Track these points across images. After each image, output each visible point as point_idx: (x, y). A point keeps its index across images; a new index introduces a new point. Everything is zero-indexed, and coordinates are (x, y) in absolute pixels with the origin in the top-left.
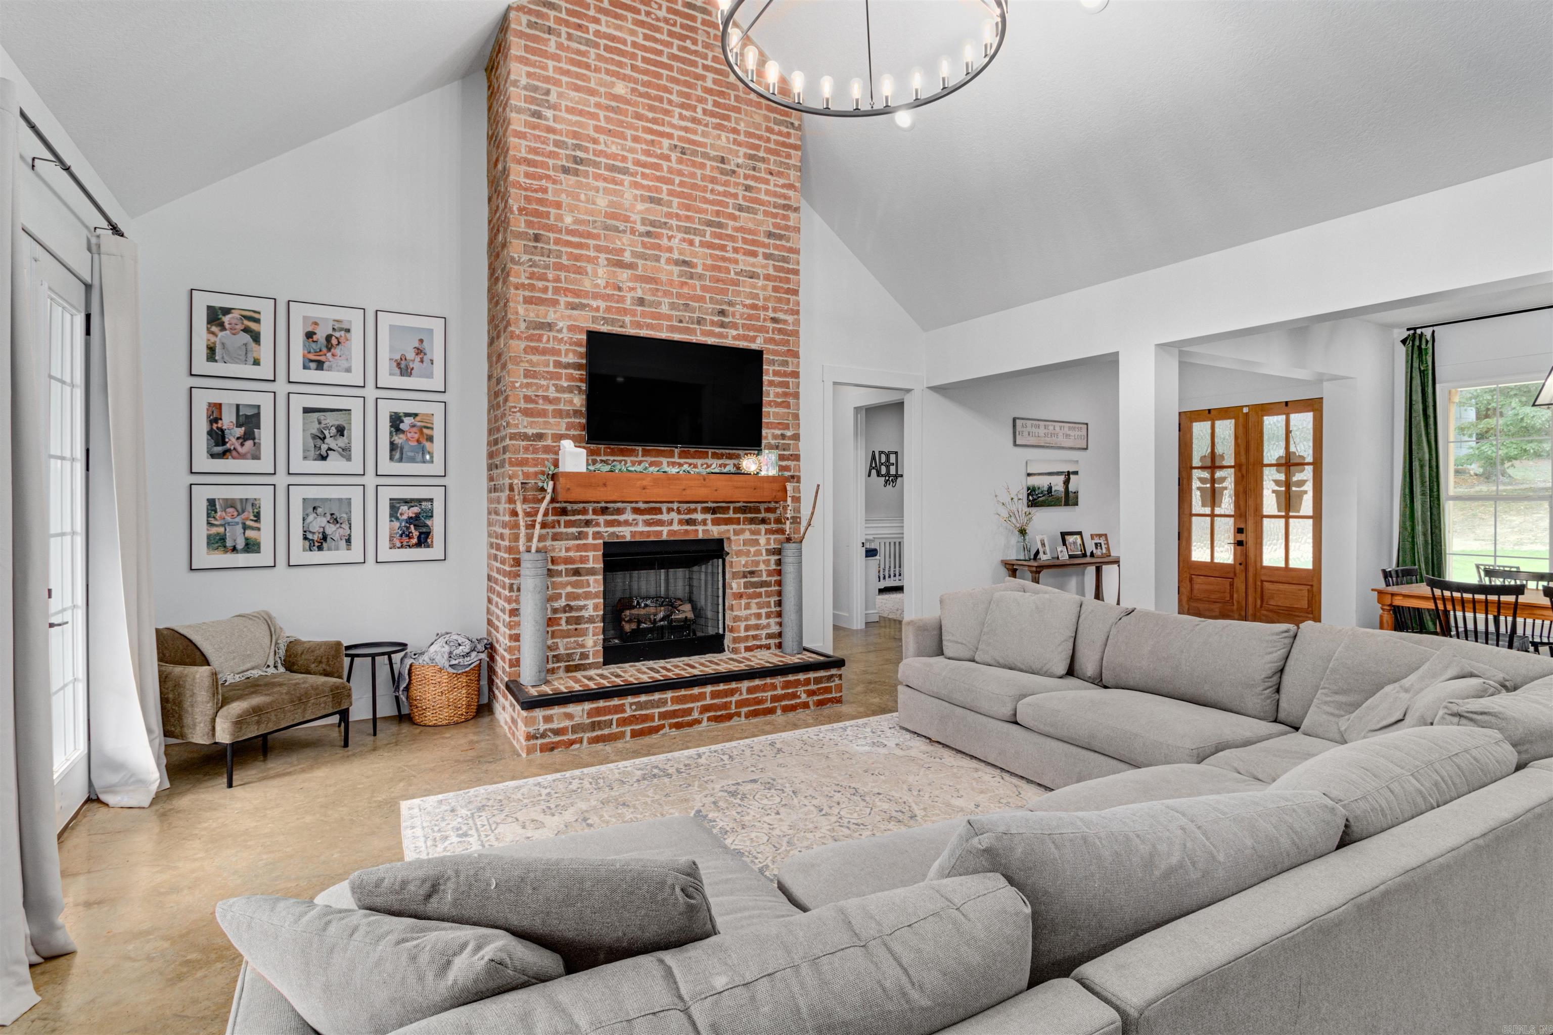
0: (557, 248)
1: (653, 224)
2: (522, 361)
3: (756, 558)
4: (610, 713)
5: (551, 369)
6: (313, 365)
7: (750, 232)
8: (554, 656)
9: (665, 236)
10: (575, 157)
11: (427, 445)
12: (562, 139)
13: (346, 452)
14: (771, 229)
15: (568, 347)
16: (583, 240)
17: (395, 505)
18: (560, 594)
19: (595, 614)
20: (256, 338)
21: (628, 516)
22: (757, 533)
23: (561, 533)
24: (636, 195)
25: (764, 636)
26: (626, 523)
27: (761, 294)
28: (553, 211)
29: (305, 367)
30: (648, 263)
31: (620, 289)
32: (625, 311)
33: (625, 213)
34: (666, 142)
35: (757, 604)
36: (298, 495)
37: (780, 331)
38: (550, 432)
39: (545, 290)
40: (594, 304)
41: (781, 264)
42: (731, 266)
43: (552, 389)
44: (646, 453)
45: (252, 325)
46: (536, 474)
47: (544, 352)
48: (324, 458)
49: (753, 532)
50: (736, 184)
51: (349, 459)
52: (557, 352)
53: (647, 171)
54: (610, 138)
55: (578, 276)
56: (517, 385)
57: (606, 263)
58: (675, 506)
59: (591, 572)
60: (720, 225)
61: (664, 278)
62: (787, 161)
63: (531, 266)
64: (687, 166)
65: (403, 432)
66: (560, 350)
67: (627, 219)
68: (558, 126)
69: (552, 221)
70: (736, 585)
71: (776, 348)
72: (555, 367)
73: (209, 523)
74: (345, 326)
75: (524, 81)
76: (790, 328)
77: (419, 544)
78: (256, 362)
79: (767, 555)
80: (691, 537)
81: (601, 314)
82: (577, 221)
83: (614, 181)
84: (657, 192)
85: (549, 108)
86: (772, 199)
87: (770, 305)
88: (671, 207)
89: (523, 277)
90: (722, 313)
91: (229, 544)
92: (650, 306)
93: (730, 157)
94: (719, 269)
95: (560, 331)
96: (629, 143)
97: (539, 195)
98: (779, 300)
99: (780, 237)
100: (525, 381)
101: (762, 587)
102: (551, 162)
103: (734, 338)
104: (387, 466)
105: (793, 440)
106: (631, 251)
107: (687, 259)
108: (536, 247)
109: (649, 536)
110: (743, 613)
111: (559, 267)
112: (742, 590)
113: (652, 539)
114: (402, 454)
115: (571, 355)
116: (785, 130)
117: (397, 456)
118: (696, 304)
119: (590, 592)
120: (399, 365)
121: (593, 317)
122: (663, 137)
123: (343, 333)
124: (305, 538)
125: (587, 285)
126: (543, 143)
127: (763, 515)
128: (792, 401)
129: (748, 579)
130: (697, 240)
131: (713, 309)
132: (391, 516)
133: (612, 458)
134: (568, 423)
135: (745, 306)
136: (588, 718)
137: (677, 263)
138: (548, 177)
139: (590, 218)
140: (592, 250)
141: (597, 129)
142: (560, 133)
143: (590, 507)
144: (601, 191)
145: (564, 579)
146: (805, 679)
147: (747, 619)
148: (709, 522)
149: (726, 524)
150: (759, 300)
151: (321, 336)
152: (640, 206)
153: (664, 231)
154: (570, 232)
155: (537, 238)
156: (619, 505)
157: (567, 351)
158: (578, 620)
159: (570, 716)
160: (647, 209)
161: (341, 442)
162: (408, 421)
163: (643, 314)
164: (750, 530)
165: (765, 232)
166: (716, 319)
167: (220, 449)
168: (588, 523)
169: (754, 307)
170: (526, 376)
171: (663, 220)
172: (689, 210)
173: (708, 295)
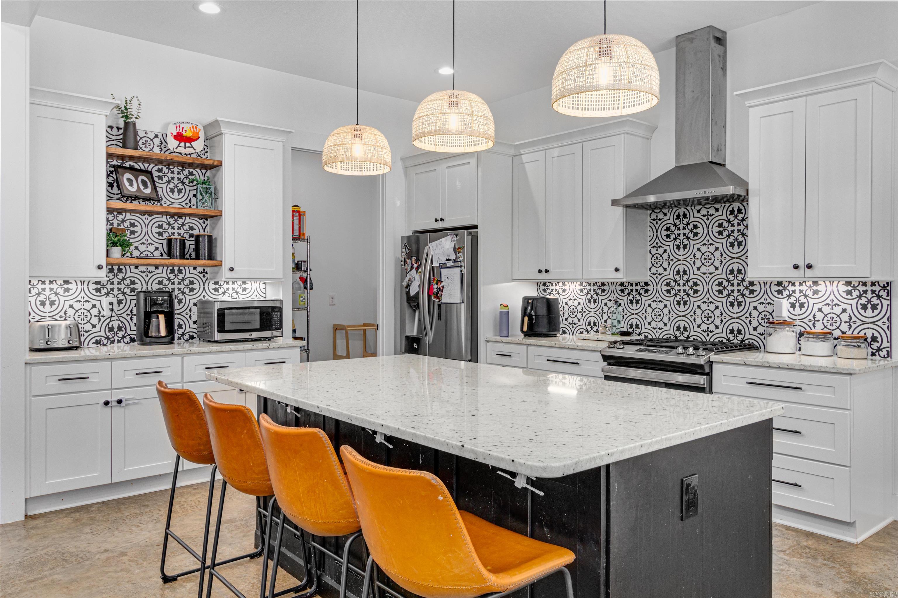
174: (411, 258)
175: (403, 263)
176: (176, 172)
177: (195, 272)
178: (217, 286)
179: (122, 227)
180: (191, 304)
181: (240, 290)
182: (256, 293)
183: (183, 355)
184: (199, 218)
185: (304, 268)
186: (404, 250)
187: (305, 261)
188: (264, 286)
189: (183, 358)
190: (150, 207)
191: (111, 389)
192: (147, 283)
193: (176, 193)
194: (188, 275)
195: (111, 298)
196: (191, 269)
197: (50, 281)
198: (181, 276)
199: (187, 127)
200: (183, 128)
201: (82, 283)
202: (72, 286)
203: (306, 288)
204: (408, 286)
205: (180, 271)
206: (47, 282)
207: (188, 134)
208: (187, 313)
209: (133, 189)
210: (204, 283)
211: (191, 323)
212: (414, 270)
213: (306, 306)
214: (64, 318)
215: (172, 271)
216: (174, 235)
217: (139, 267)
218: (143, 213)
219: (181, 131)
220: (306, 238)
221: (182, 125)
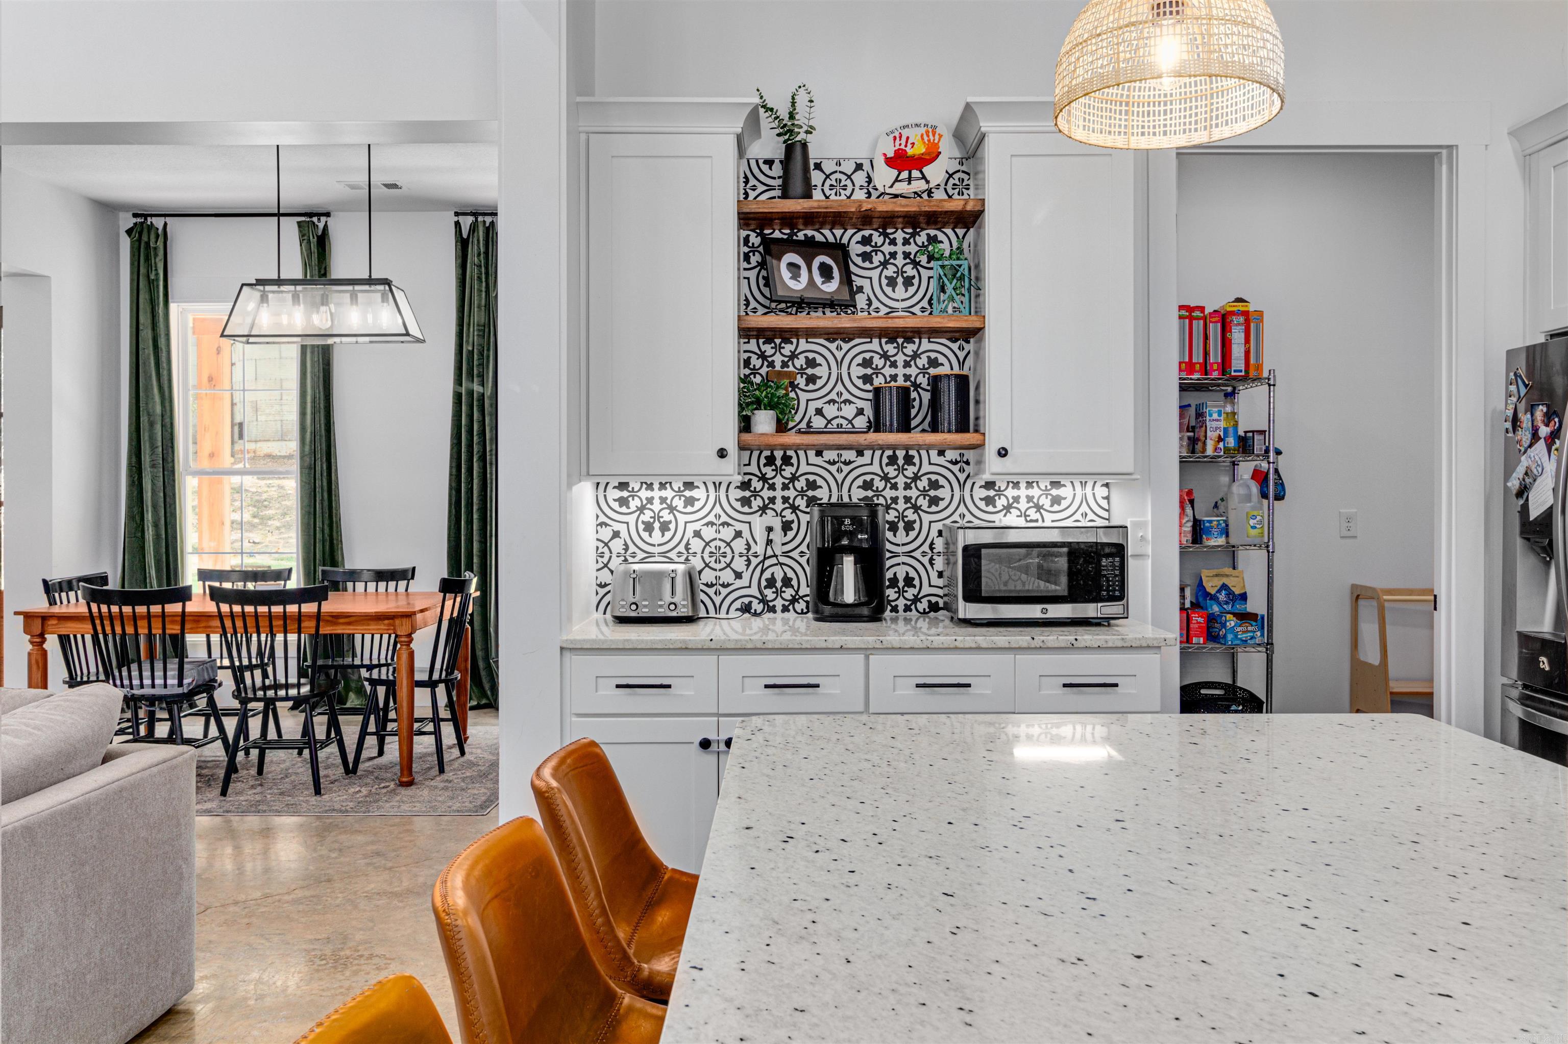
174: (1531, 409)
175: (1509, 425)
176: (900, 241)
177: (941, 460)
178: (992, 493)
179: (791, 369)
180: (934, 533)
181: (1045, 502)
182: (1084, 508)
183: (867, 652)
184: (950, 339)
185: (1258, 448)
186: (1513, 388)
187: (1262, 432)
188: (1104, 492)
189: (867, 658)
190: (844, 321)
191: (718, 715)
192: (840, 486)
193: (900, 287)
194: (926, 468)
195: (770, 519)
196: (934, 453)
197: (661, 483)
198: (910, 471)
199: (914, 135)
200: (908, 138)
201: (717, 486)
202: (698, 493)
203: (1264, 495)
204: (1523, 491)
205: (909, 460)
206: (656, 486)
207: (918, 149)
208: (924, 554)
209: (797, 286)
210: (962, 486)
211: (934, 575)
212: (1541, 445)
213: (1266, 540)
214: (685, 556)
215: (893, 460)
216: (896, 381)
217: (825, 453)
218: (832, 335)
219: (903, 147)
220: (1265, 375)
221: (905, 133)
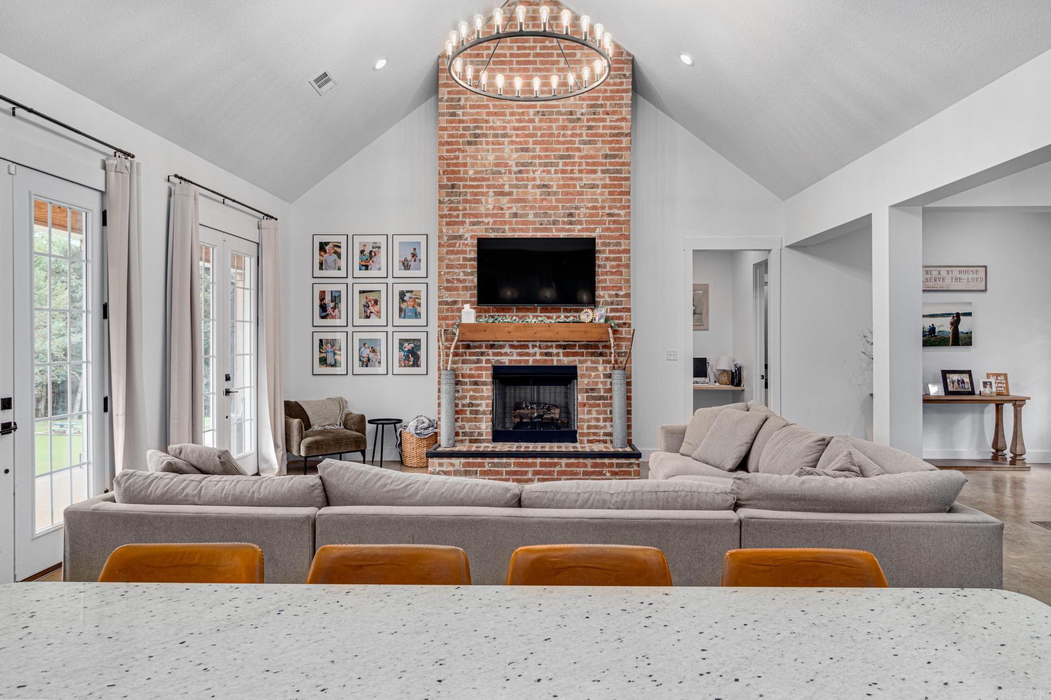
0: (464, 190)
1: (523, 165)
2: (445, 259)
3: (596, 380)
4: (476, 466)
5: (461, 262)
6: (364, 268)
7: (591, 157)
8: (463, 432)
9: (531, 171)
10: (475, 134)
11: (418, 308)
12: (467, 125)
13: (378, 313)
14: (608, 152)
15: (471, 248)
16: (479, 183)
17: (402, 342)
18: (466, 396)
19: (487, 409)
20: (339, 257)
21: (507, 350)
22: (598, 362)
23: (467, 359)
24: (512, 149)
25: (602, 434)
26: (506, 354)
27: (600, 198)
28: (462, 169)
29: (360, 269)
30: (520, 190)
31: (502, 209)
32: (505, 222)
33: (505, 161)
34: (532, 111)
35: (596, 411)
36: (357, 337)
37: (614, 222)
38: (460, 299)
39: (458, 216)
40: (486, 220)
41: (615, 175)
42: (577, 183)
43: (462, 274)
44: (518, 310)
45: (337, 249)
46: (453, 324)
47: (458, 252)
48: (368, 317)
49: (593, 362)
50: (581, 127)
51: (380, 318)
52: (464, 252)
53: (519, 132)
54: (496, 118)
55: (477, 205)
56: (442, 273)
57: (493, 194)
58: (538, 344)
59: (485, 384)
60: (569, 157)
61: (530, 198)
62: (621, 102)
63: (450, 203)
64: (546, 122)
65: (405, 301)
66: (466, 250)
67: (506, 165)
68: (465, 118)
69: (461, 175)
70: (581, 398)
71: (611, 234)
72: (463, 261)
73: (320, 351)
74: (378, 245)
75: (446, 97)
76: (623, 219)
77: (413, 366)
78: (339, 269)
79: (604, 378)
80: (549, 364)
81: (490, 226)
82: (476, 172)
83: (499, 143)
84: (526, 144)
85: (460, 109)
86: (608, 132)
87: (606, 205)
88: (535, 152)
89: (446, 210)
90: (571, 215)
91: (328, 362)
92: (521, 217)
93: (577, 110)
94: (568, 186)
95: (466, 239)
96: (508, 118)
97: (455, 161)
98: (614, 200)
99: (615, 156)
100: (447, 271)
101: (600, 400)
102: (461, 140)
103: (579, 231)
104: (398, 321)
105: (625, 297)
106: (509, 184)
107: (545, 183)
108: (452, 192)
109: (520, 363)
110: (586, 417)
111: (466, 201)
112: (585, 401)
113: (522, 364)
114: (405, 314)
115: (472, 253)
116: (618, 80)
117: (403, 315)
118: (552, 212)
119: (483, 396)
120: (403, 264)
121: (485, 228)
122: (529, 108)
123: (377, 249)
124: (360, 360)
125: (482, 210)
126: (457, 130)
127: (601, 350)
128: (624, 270)
129: (590, 394)
130: (553, 169)
131: (564, 213)
132: (400, 349)
133: (497, 314)
134: (471, 294)
135: (587, 208)
136: (463, 467)
137: (539, 187)
138: (459, 150)
139: (484, 169)
140: (485, 188)
141: (488, 114)
142: (466, 122)
143: (484, 344)
144: (491, 151)
145: (468, 387)
146: (609, 463)
147: (588, 421)
148: (561, 354)
149: (573, 356)
150: (598, 203)
151: (367, 252)
152: (515, 155)
153: (530, 168)
154: (472, 180)
155: (453, 187)
156: (501, 343)
157: (470, 251)
158: (477, 412)
159: (453, 465)
160: (519, 157)
161: (377, 308)
162: (408, 295)
163: (517, 223)
164: (591, 360)
165: (602, 155)
166: (566, 219)
167: (324, 314)
168: (482, 354)
169: (594, 208)
170: (447, 268)
171: (530, 161)
172: (547, 151)
173: (560, 205)
